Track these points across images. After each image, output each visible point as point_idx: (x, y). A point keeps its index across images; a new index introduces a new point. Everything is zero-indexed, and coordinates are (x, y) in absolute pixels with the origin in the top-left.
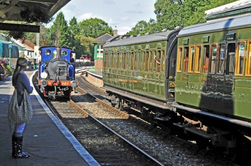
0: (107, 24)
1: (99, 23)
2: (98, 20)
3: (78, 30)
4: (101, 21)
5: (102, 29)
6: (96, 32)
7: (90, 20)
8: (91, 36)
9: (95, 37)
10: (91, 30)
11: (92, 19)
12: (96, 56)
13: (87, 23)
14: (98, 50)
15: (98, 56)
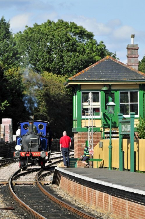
0: (90, 36)
1: (70, 34)
2: (66, 25)
3: (15, 54)
4: (76, 28)
5: (78, 49)
6: (62, 57)
7: (45, 26)
8: (48, 70)
9: (59, 73)
10: (49, 53)
11: (50, 23)
12: (80, 124)
13: (36, 36)
14: (85, 105)
15: (84, 124)
